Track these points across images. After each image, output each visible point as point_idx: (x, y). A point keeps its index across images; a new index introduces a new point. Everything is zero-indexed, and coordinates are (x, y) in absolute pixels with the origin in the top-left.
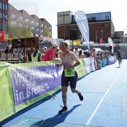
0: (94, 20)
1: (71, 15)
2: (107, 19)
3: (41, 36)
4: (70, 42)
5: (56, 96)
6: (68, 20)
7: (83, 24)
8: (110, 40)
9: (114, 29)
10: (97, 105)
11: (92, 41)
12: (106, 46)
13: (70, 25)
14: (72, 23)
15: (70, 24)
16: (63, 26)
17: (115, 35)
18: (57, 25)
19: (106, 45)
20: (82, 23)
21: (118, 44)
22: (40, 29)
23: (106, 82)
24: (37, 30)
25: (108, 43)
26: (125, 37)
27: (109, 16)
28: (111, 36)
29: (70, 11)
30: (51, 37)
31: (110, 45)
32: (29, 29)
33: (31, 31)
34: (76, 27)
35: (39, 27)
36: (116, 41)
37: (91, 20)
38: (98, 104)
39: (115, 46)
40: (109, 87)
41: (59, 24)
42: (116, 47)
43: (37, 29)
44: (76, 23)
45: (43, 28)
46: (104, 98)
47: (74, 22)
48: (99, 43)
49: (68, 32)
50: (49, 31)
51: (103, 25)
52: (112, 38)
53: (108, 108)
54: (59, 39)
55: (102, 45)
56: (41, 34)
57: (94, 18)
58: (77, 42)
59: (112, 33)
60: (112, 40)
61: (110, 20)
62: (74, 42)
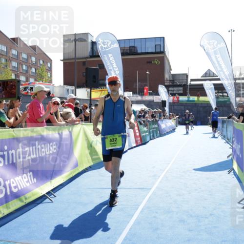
0: (133, 51)
1: (90, 41)
2: (158, 50)
3: (32, 80)
4: (88, 92)
5: (55, 197)
6: (84, 51)
7: (112, 59)
8: (162, 89)
9: (171, 70)
10: (136, 211)
11: (130, 91)
12: (155, 101)
13: (88, 60)
14: (91, 57)
15: (87, 58)
16: (73, 61)
17: (172, 81)
18: (62, 59)
19: (156, 99)
20: (110, 55)
21: (177, 97)
22: (29, 67)
23: (154, 167)
24: (22, 67)
25: (159, 95)
26: (191, 85)
27: (162, 45)
28: (166, 81)
29: (87, 34)
30: (51, 82)
31: (164, 100)
32: (6, 66)
33: (11, 70)
34: (99, 65)
35: (26, 61)
36: (175, 92)
37: (128, 51)
38: (137, 209)
39: (172, 101)
40: (159, 177)
41: (67, 57)
42: (174, 103)
43: (22, 65)
44: (98, 56)
45: (35, 65)
46: (150, 198)
47: (94, 54)
48: (143, 95)
49: (83, 73)
50: (47, 70)
51: (149, 62)
52: (167, 87)
53: (155, 217)
54: (65, 86)
55: (148, 98)
56: (32, 76)
57: (134, 47)
58: (100, 93)
59: (167, 76)
60: (166, 90)
61: (163, 52)
62: (92, 93)
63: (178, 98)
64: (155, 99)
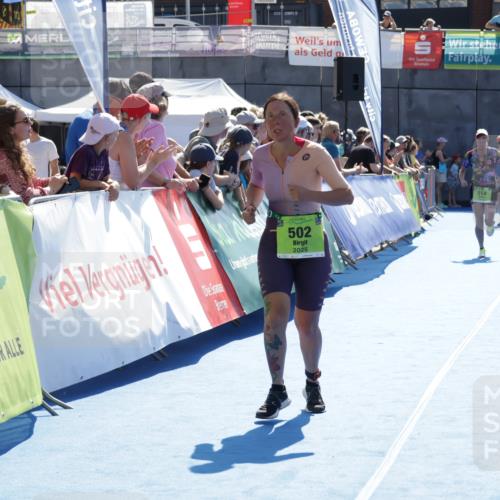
12: (294, 61)
19: (307, 45)
21: (430, 36)
36: (417, 2)
42: (411, 69)
48: (223, 21)
55: (251, 40)
63: (438, 41)
64: (293, 48)
